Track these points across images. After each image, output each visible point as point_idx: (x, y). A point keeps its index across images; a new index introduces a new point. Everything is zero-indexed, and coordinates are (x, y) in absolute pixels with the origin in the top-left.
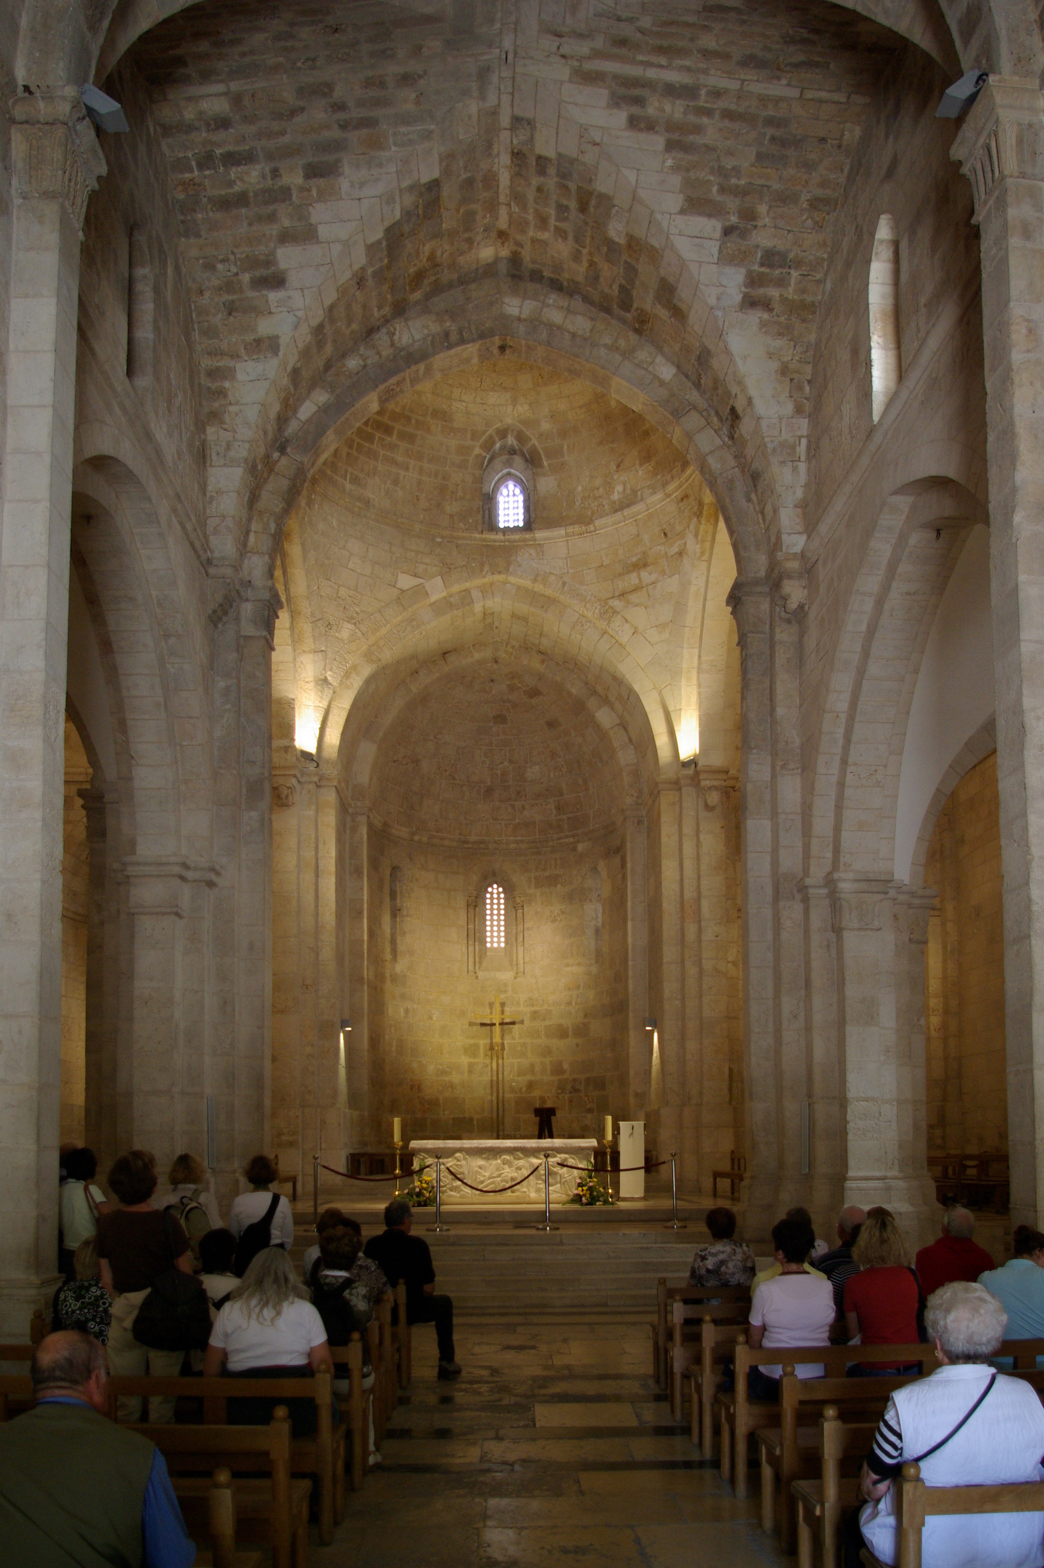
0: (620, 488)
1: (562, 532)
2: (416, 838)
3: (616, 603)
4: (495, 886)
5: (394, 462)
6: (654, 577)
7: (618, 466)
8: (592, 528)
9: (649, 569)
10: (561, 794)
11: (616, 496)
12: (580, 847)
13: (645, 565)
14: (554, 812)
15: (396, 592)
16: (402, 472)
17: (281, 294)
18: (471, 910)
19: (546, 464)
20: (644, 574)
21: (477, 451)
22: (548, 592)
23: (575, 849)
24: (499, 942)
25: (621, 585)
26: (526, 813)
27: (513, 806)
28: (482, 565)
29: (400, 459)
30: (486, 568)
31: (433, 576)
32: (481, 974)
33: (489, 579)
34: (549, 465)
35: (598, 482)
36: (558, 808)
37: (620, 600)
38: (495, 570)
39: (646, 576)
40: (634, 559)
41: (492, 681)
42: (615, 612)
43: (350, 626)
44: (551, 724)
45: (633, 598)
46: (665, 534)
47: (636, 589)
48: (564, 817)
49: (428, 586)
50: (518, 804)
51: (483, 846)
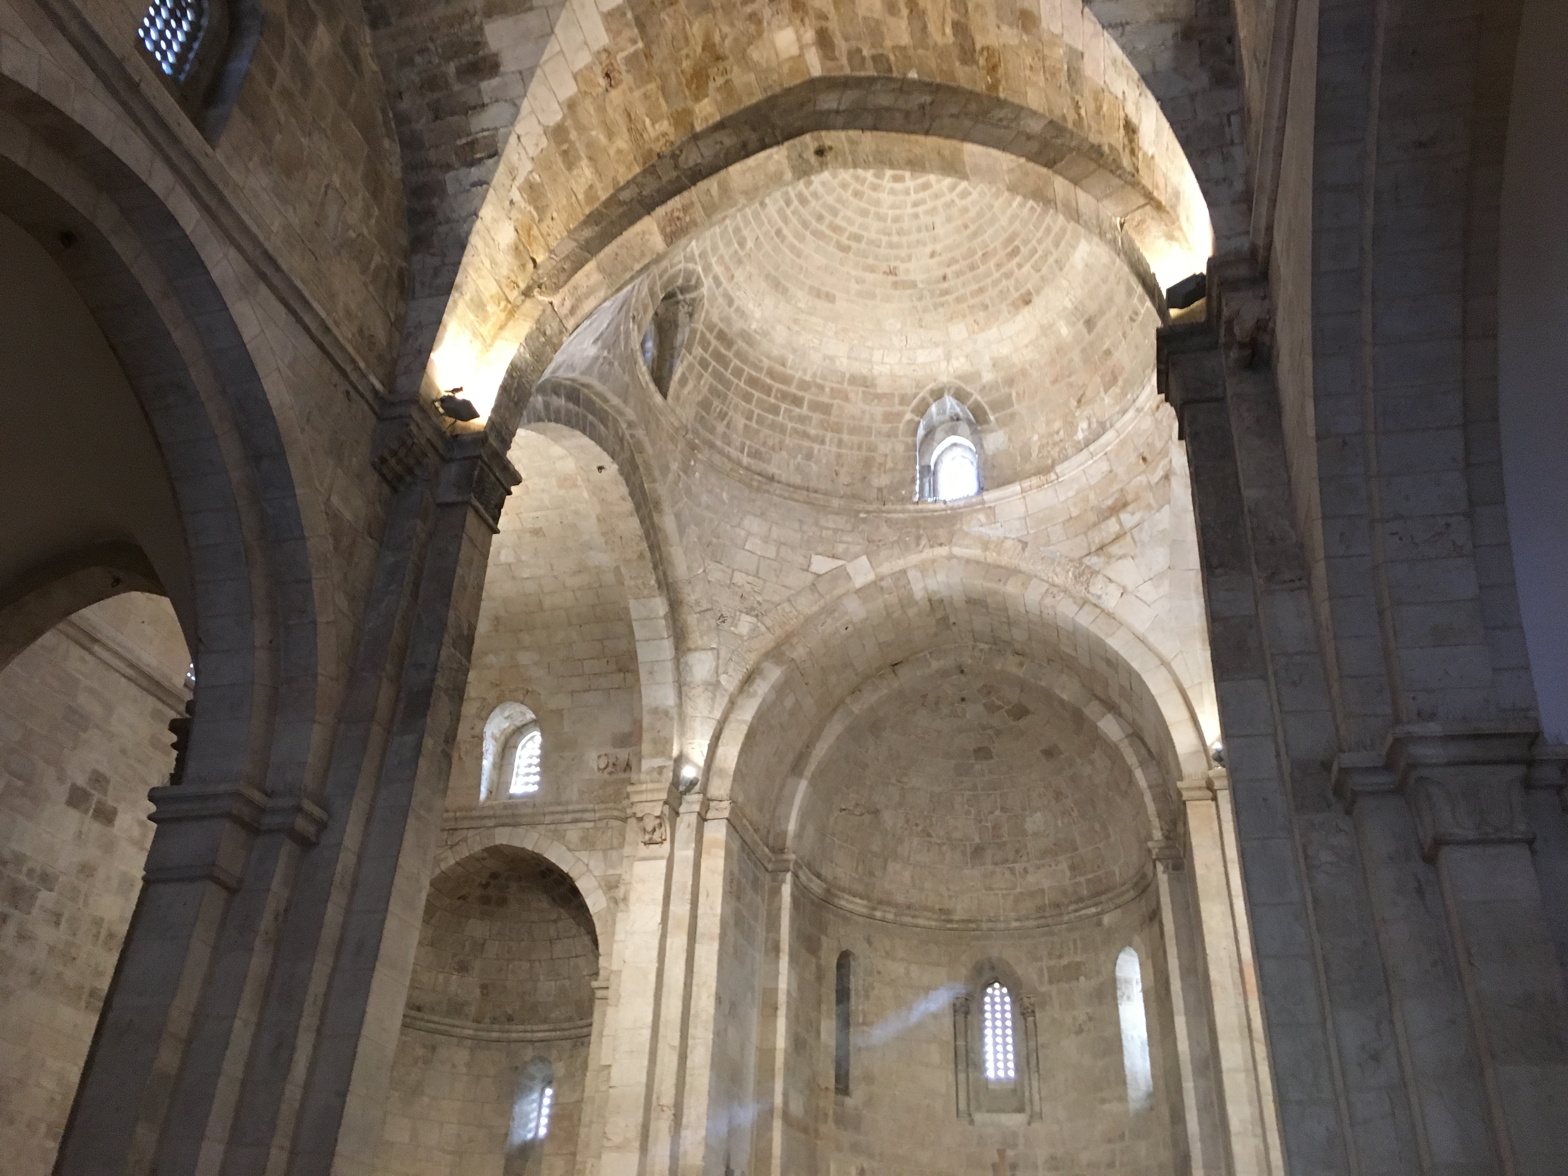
0: (1084, 425)
1: (1016, 488)
2: (878, 914)
3: (1094, 561)
4: (997, 985)
5: (806, 435)
6: (1138, 516)
7: (1079, 401)
8: (1053, 476)
9: (1130, 508)
10: (1075, 849)
11: (1080, 436)
12: (1106, 919)
13: (1125, 505)
14: (1068, 873)
15: (810, 578)
16: (816, 447)
17: (495, 82)
18: (960, 1018)
19: (992, 418)
20: (1125, 516)
21: (908, 416)
22: (1004, 560)
23: (1099, 924)
24: (1006, 1069)
25: (1097, 538)
26: (1031, 878)
27: (1012, 871)
28: (918, 538)
29: (813, 432)
30: (924, 541)
31: (857, 556)
32: (978, 1117)
33: (928, 554)
34: (997, 419)
35: (1057, 425)
36: (1073, 868)
37: (1098, 556)
38: (935, 543)
39: (1127, 518)
40: (1110, 502)
41: (963, 700)
42: (1094, 573)
43: (749, 618)
44: (1049, 753)
45: (1115, 550)
46: (1144, 459)
47: (1118, 538)
48: (1082, 879)
49: (850, 568)
50: (1018, 867)
51: (972, 926)
